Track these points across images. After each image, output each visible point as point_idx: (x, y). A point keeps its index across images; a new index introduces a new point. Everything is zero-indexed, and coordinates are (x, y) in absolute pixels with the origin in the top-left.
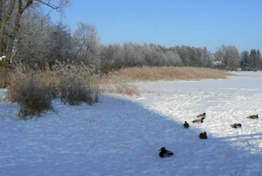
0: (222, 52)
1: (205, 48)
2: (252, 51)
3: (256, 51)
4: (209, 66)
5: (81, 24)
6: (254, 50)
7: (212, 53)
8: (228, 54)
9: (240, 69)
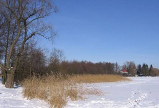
0: (126, 65)
1: (116, 63)
2: (143, 65)
3: (146, 65)
4: (119, 74)
5: (54, 49)
6: (145, 64)
7: (121, 66)
8: (130, 66)
9: (137, 75)
